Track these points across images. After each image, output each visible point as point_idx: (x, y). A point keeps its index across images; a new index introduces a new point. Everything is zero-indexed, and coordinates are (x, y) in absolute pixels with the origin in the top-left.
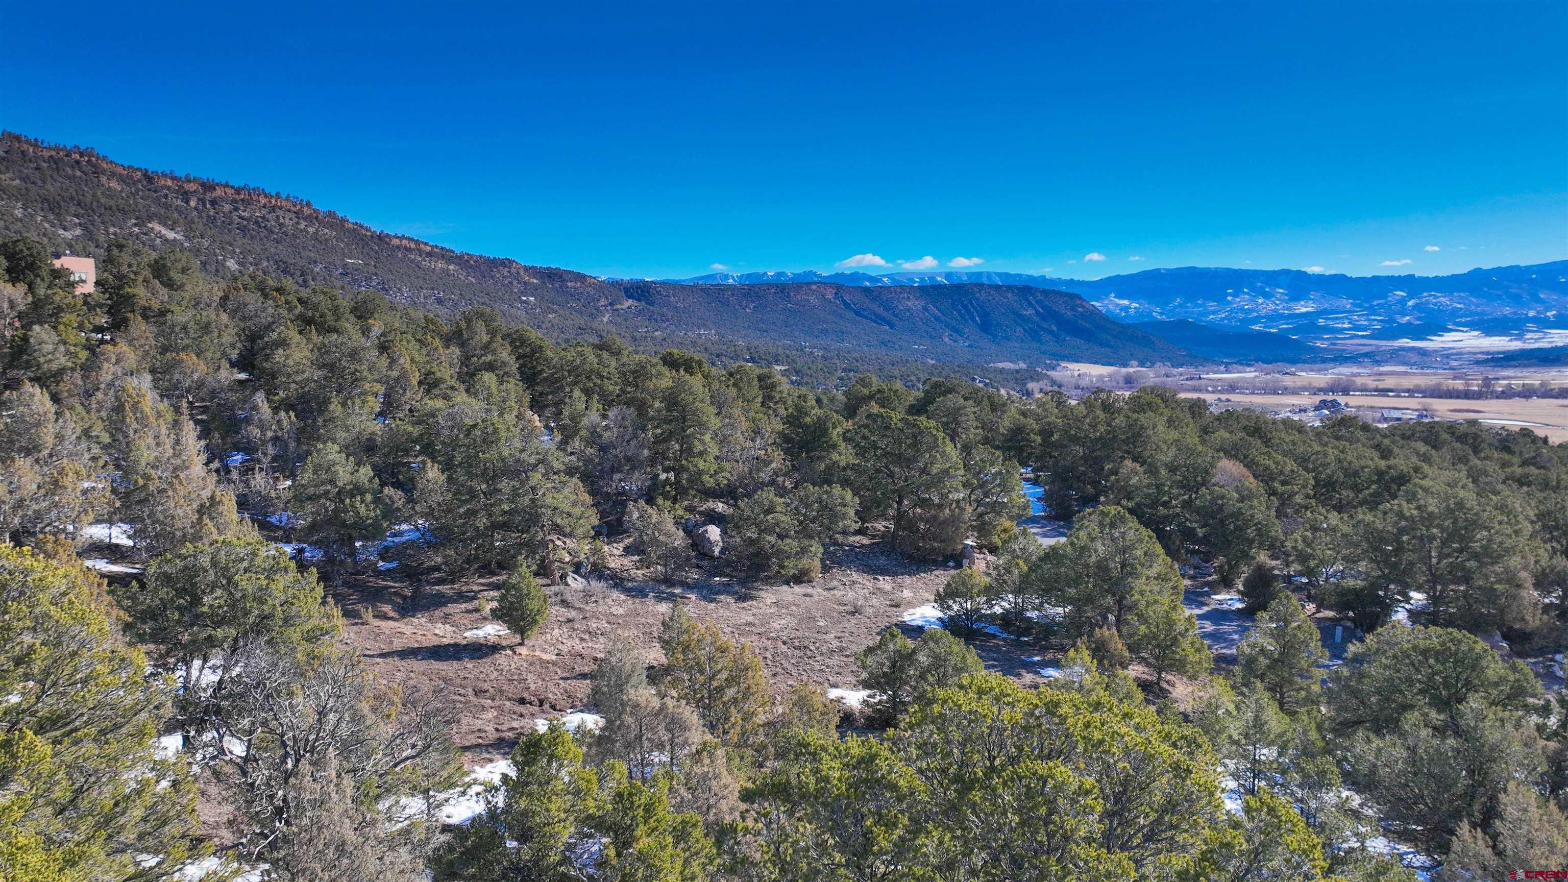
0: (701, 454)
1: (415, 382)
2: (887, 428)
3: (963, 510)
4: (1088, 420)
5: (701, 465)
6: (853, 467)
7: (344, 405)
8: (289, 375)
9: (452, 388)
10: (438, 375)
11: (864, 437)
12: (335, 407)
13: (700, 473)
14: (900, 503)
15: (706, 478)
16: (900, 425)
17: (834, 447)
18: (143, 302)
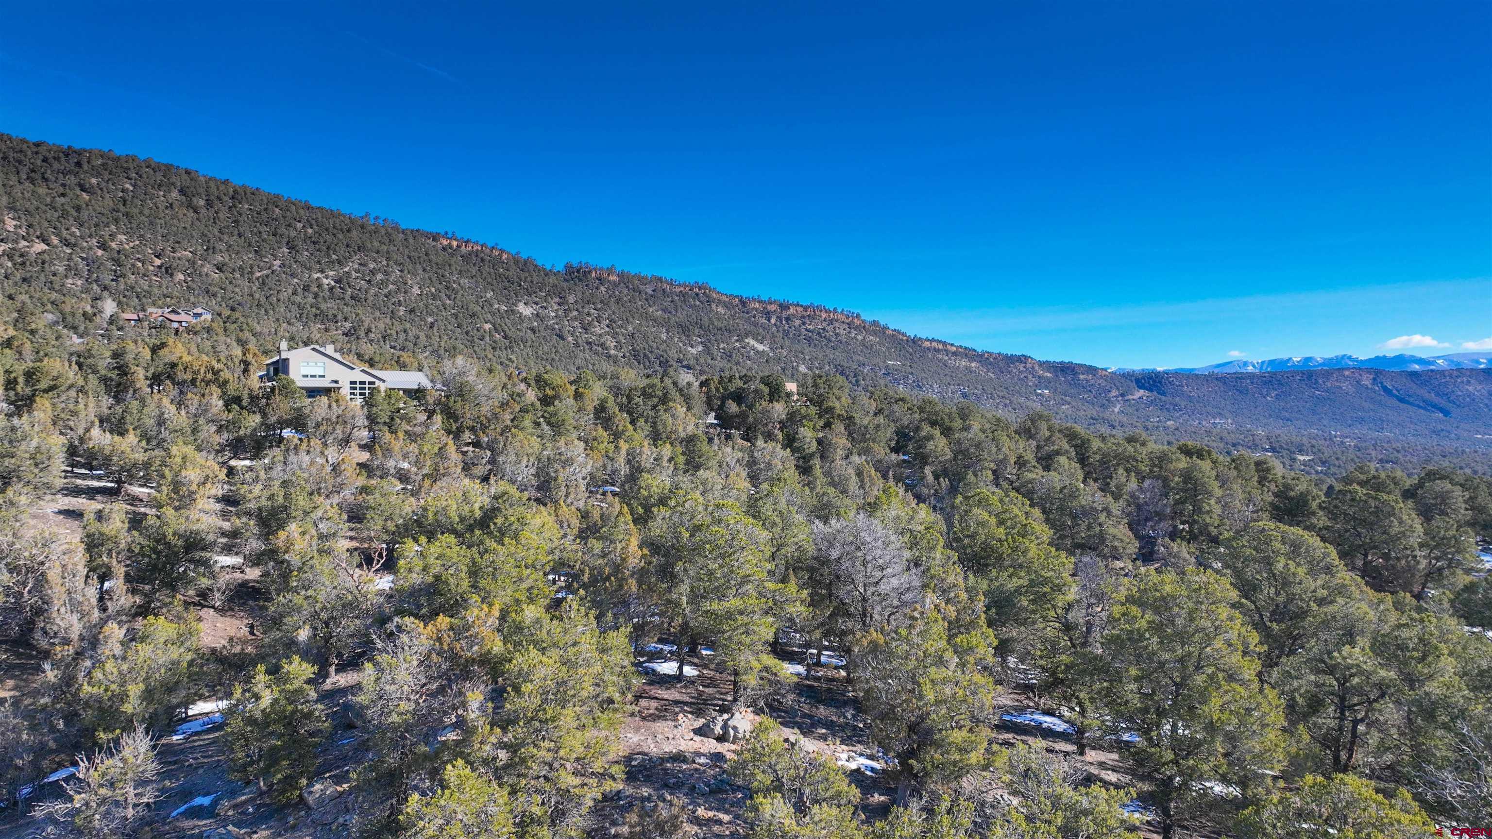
0: (1208, 512)
2: (1353, 500)
3: (1418, 563)
5: (1208, 520)
6: (1327, 528)
11: (1336, 507)
13: (1207, 525)
14: (1366, 555)
15: (1211, 529)
16: (1364, 498)
17: (1314, 513)
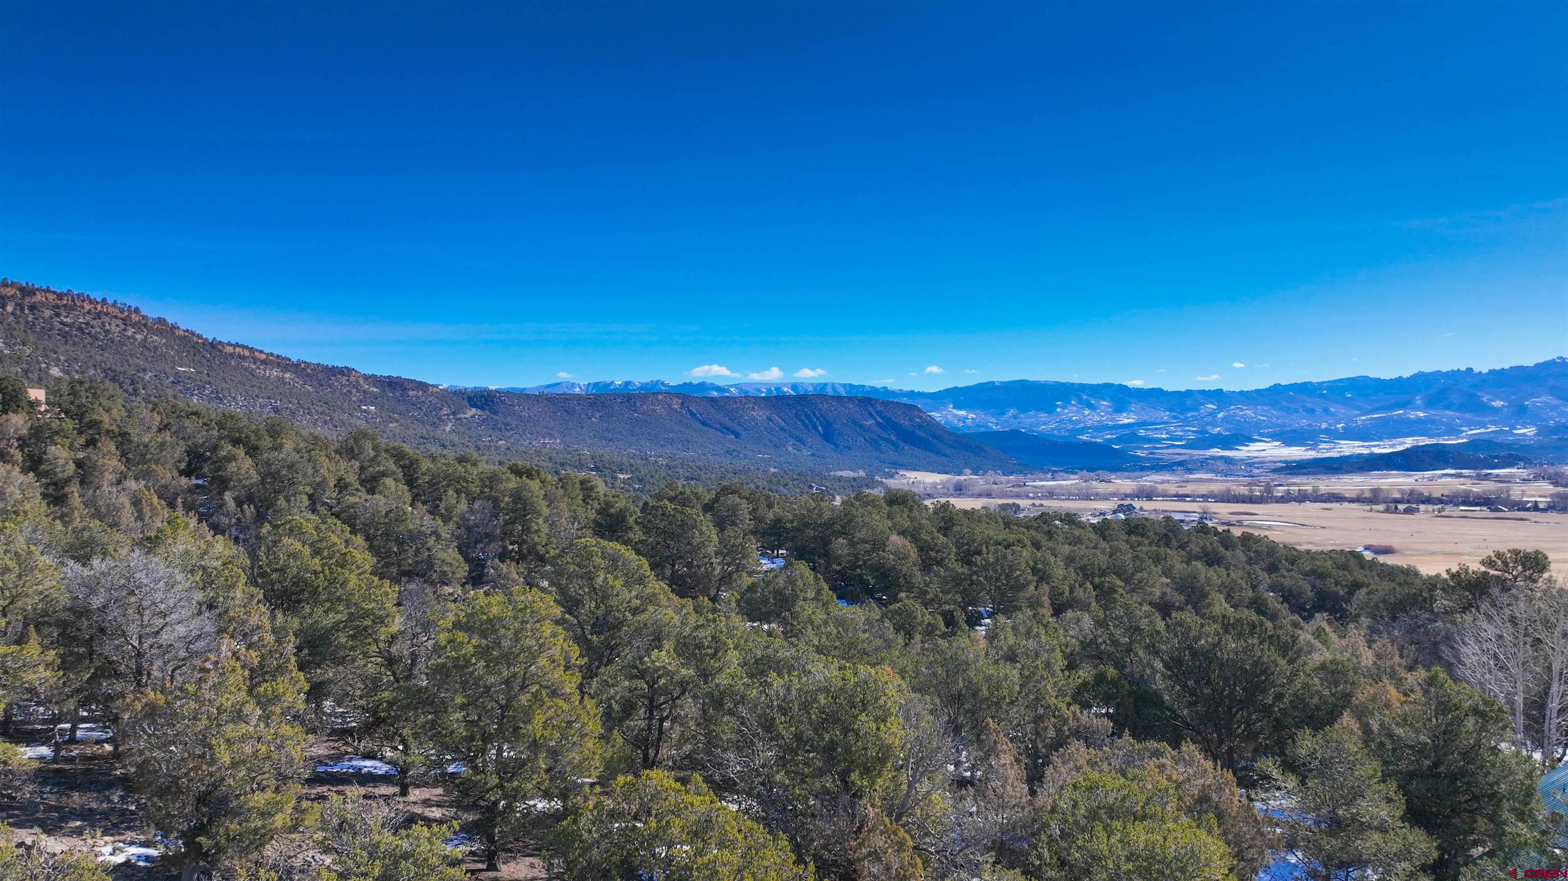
0: (536, 532)
1: (332, 485)
2: (663, 514)
3: (714, 569)
4: (816, 511)
5: (536, 539)
6: (642, 542)
7: (288, 501)
8: (240, 481)
9: (357, 490)
10: (348, 480)
11: (649, 521)
12: (281, 502)
13: (535, 544)
14: (673, 565)
15: (539, 547)
16: (672, 512)
17: (631, 529)
18: (107, 426)
